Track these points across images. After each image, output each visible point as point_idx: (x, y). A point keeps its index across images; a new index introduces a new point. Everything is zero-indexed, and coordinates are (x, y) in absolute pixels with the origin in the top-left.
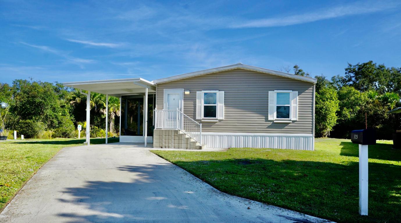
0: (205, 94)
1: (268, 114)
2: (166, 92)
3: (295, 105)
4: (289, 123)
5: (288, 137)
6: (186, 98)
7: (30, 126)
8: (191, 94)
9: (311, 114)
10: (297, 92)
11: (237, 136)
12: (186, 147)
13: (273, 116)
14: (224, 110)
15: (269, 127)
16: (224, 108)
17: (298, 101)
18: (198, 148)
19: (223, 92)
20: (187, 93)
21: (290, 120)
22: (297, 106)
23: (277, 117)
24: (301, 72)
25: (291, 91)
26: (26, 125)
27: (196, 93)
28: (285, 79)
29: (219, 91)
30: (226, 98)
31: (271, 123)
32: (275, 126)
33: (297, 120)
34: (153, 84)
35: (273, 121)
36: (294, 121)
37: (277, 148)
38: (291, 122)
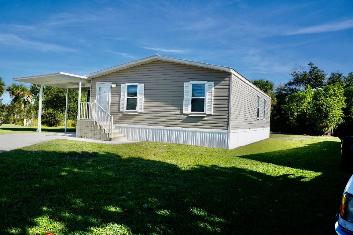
0: (128, 86)
1: (183, 107)
2: (98, 85)
3: (210, 97)
4: (204, 117)
5: (202, 132)
6: (113, 91)
7: (52, 116)
8: (117, 87)
9: (227, 107)
10: (213, 83)
11: (154, 129)
12: (100, 138)
13: (188, 110)
14: (143, 103)
15: (184, 121)
16: (143, 100)
17: (213, 92)
18: (109, 139)
19: (143, 84)
20: (114, 86)
21: (205, 114)
22: (213, 98)
23: (192, 111)
24: (316, 69)
25: (206, 82)
26: (50, 115)
27: (121, 86)
28: (201, 69)
29: (140, 83)
30: (145, 91)
31: (186, 117)
32: (190, 120)
33: (212, 114)
34: (86, 78)
35: (187, 114)
36: (208, 115)
37: (191, 144)
38: (206, 116)
